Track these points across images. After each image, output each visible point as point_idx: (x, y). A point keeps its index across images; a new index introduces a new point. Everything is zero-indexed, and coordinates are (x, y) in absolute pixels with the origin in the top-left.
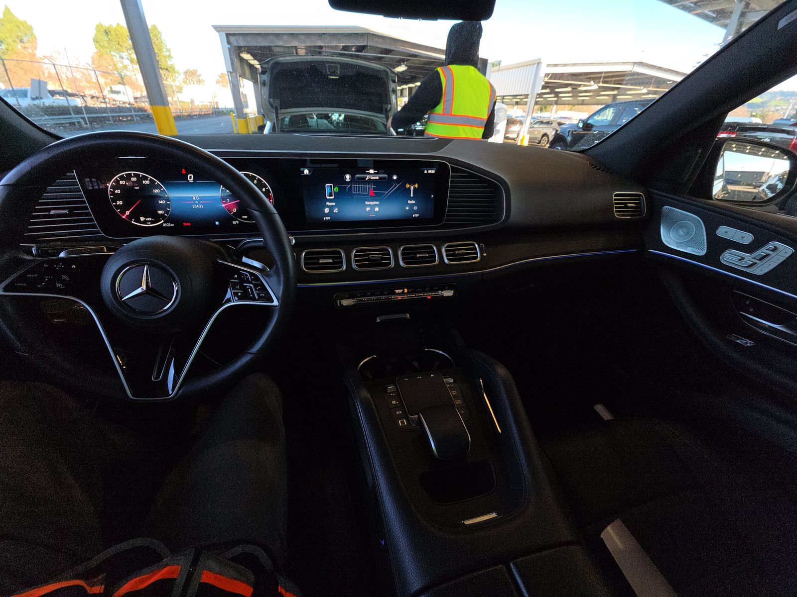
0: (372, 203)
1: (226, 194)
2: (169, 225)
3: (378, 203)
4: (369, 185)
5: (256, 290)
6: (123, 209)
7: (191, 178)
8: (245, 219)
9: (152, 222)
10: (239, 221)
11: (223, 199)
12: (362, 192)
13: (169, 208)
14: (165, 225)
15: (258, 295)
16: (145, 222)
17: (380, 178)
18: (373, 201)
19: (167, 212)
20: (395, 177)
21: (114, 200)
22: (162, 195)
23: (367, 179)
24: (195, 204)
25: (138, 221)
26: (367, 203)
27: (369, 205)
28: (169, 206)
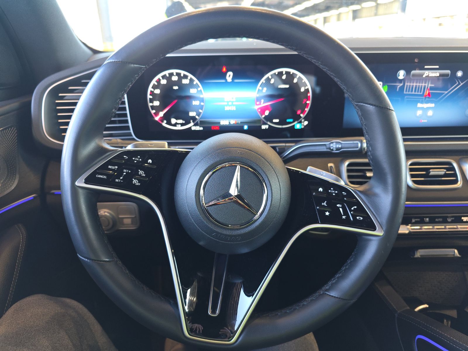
0: (425, 106)
1: (261, 94)
2: (198, 128)
3: (432, 105)
4: (425, 83)
5: (351, 211)
6: (158, 109)
7: (230, 75)
8: (276, 123)
9: (182, 125)
10: (269, 126)
11: (258, 100)
12: (415, 91)
13: (202, 110)
14: (194, 128)
15: (354, 216)
16: (175, 125)
17: (441, 75)
18: (427, 102)
19: (198, 114)
20: (460, 74)
21: (151, 101)
22: (197, 95)
23: (424, 76)
24: (228, 105)
25: (169, 123)
26: (419, 105)
27: (422, 108)
28: (202, 107)
